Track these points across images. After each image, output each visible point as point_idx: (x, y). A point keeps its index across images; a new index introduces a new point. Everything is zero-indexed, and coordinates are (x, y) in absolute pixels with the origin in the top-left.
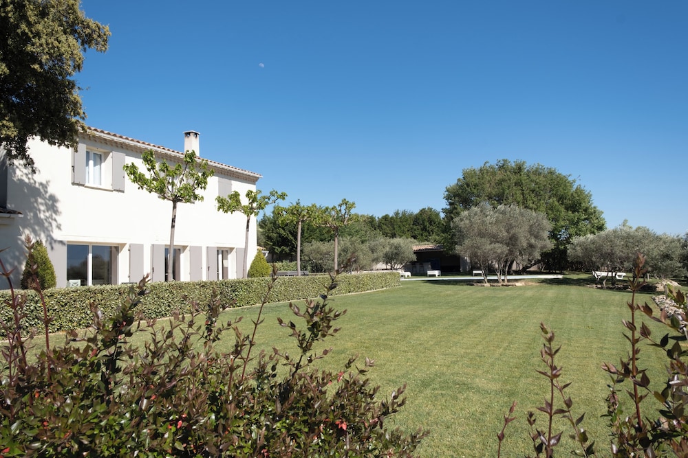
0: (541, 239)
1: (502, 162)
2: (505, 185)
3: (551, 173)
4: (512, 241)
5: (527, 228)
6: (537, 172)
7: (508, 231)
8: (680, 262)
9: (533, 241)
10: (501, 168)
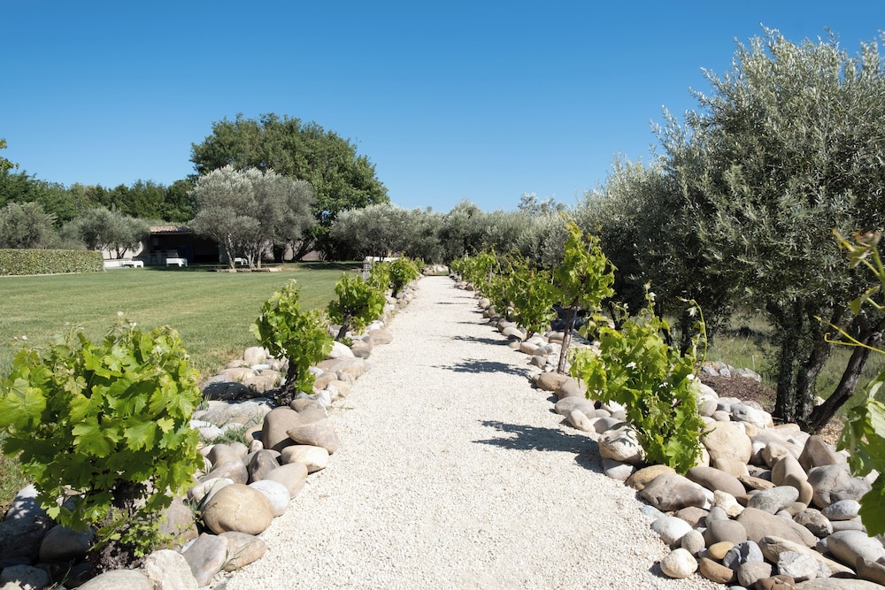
0: (303, 214)
1: (268, 117)
2: (268, 146)
3: (332, 137)
4: (265, 215)
5: (285, 198)
6: (313, 134)
7: (261, 201)
8: (439, 238)
9: (291, 215)
10: (267, 124)
